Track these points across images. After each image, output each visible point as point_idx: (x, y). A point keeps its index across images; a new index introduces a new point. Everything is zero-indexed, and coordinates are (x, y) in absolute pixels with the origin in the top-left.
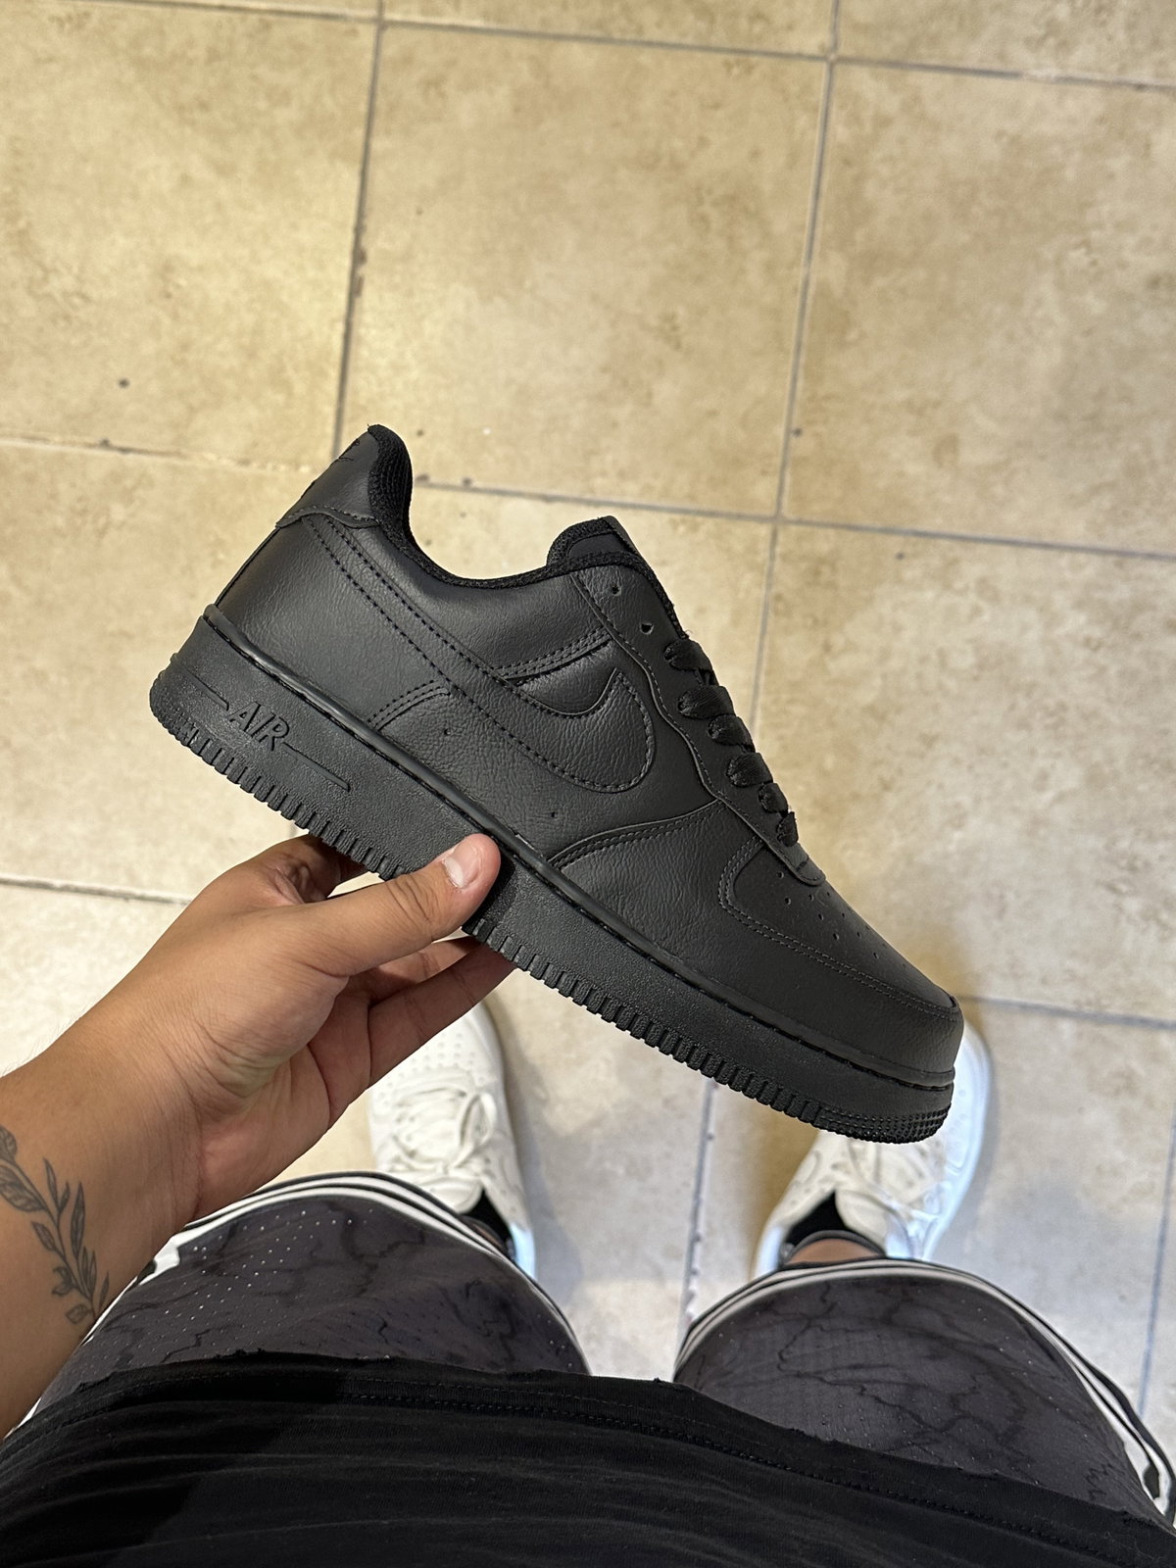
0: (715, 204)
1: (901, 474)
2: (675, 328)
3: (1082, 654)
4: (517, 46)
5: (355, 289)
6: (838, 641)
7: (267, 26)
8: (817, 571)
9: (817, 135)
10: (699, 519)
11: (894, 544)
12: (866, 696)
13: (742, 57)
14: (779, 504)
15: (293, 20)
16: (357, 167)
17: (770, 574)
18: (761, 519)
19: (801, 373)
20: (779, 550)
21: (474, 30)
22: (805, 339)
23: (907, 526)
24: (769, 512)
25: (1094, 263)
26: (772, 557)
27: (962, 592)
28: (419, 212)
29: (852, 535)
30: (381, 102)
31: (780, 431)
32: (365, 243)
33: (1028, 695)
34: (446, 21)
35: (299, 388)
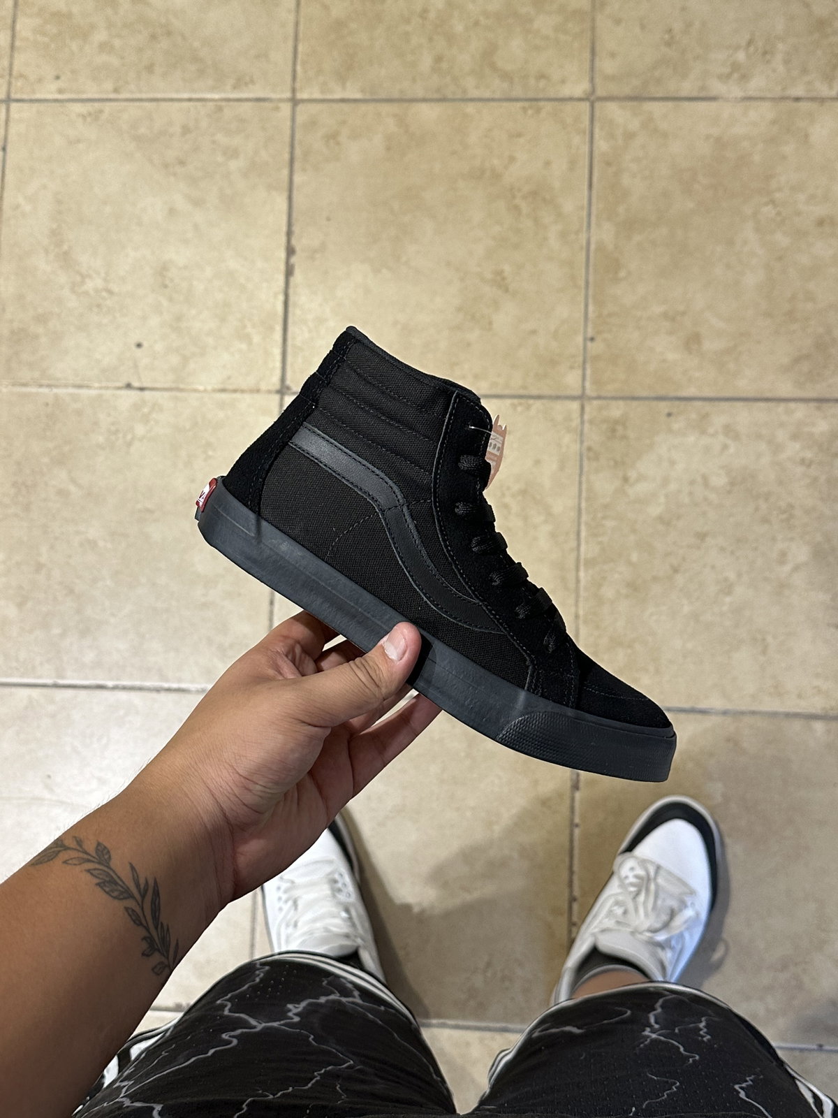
0: (524, 197)
1: (664, 361)
2: (504, 279)
3: (800, 470)
4: (385, 108)
5: (289, 272)
6: (632, 475)
7: (220, 109)
8: (614, 429)
9: (586, 149)
10: (531, 402)
11: (664, 407)
12: (655, 510)
13: (534, 103)
14: (583, 387)
15: (236, 104)
16: (285, 195)
17: (582, 434)
18: (573, 398)
19: (590, 301)
20: (586, 417)
21: (355, 101)
22: (591, 279)
23: (672, 394)
24: (578, 392)
25: (779, 214)
26: (582, 422)
27: (713, 435)
28: (328, 219)
29: (635, 403)
30: (298, 152)
31: (580, 339)
32: (294, 242)
33: (766, 500)
34: (338, 96)
35: (256, 339)
